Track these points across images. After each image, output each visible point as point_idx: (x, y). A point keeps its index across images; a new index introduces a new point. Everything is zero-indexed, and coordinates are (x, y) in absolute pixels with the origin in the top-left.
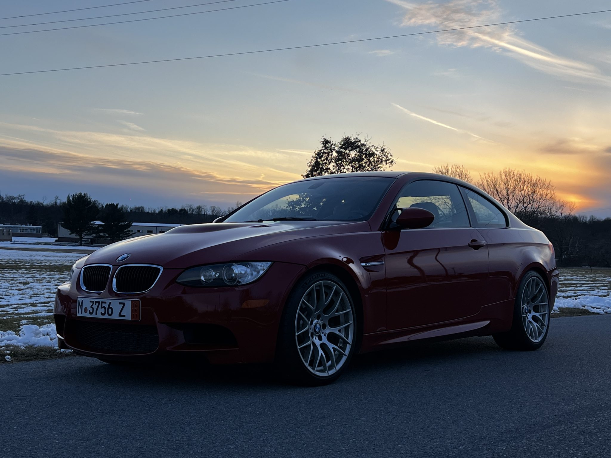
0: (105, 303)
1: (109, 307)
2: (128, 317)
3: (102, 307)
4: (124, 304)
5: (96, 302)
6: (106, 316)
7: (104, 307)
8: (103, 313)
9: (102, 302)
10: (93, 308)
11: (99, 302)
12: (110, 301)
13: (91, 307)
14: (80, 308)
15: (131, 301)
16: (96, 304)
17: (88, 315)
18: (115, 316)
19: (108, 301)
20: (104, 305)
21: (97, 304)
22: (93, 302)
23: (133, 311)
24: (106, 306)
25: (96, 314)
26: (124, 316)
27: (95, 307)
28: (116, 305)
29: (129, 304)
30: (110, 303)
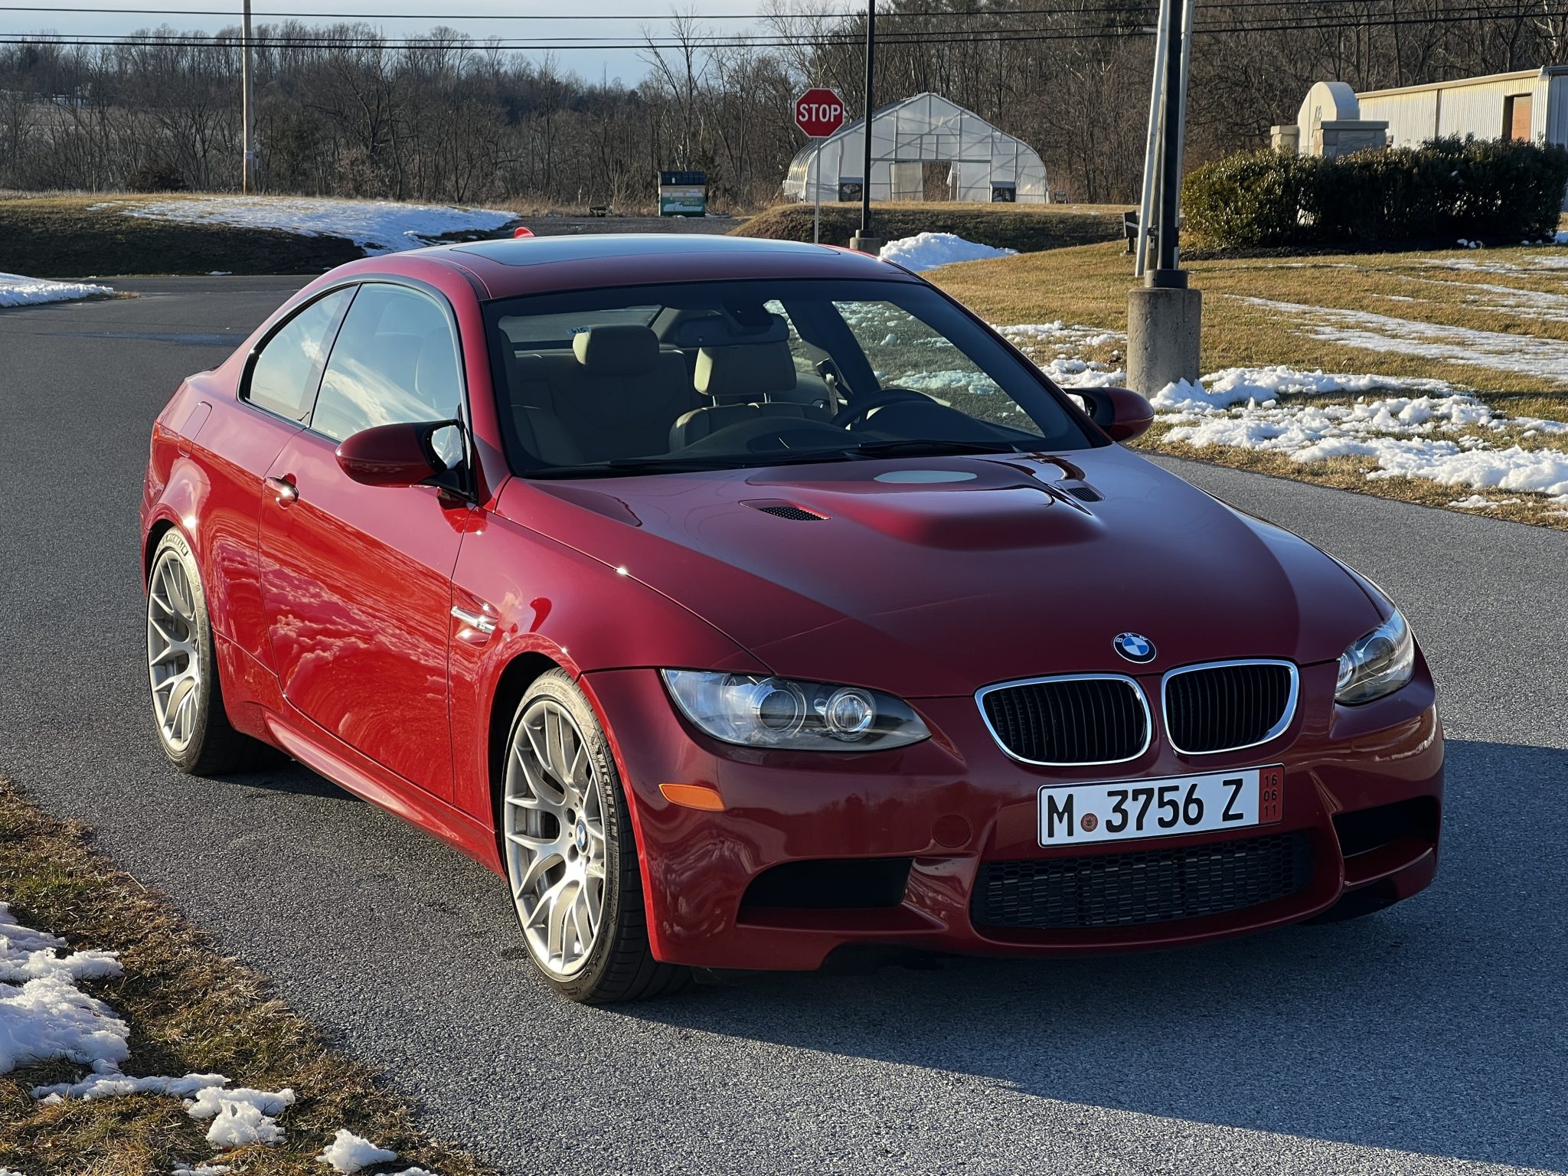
0: (1176, 788)
1: (1189, 800)
2: (1251, 818)
3: (1162, 804)
4: (1239, 783)
5: (1136, 794)
6: (1181, 828)
7: (1173, 804)
8: (1168, 818)
9: (1162, 790)
10: (1125, 814)
11: (1149, 792)
12: (1192, 781)
13: (1117, 809)
14: (1061, 821)
15: (1258, 771)
16: (1135, 799)
17: (1100, 834)
18: (1212, 821)
19: (1185, 784)
20: (1167, 796)
21: (1142, 798)
22: (1124, 794)
23: (1264, 798)
24: (1180, 797)
25: (1140, 827)
26: (1240, 816)
27: (1133, 808)
28: (1212, 788)
29: (1251, 779)
30: (1194, 787)
